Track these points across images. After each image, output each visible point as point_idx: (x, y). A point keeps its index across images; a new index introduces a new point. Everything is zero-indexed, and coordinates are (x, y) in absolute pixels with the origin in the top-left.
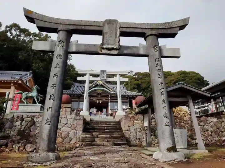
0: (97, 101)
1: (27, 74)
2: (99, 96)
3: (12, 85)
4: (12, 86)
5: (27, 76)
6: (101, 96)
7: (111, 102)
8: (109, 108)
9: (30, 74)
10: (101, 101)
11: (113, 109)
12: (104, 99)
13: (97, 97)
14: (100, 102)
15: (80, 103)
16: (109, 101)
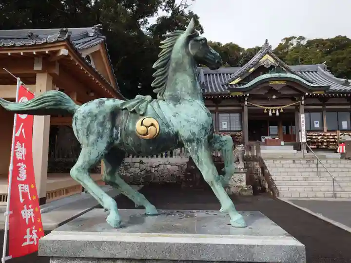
0: (268, 110)
1: (86, 35)
2: (274, 97)
3: (38, 67)
4: (39, 71)
5: (89, 39)
6: (279, 96)
7: (306, 111)
8: (303, 128)
9: (97, 35)
10: (279, 110)
11: (308, 129)
12: (289, 105)
13: (266, 99)
14: (278, 113)
15: (221, 115)
16: (302, 108)
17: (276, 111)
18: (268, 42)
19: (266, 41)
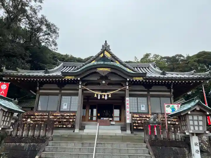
0: (97, 95)
2: (104, 82)
6: (108, 82)
7: (131, 96)
8: (128, 110)
10: (108, 95)
11: (136, 111)
12: (117, 90)
13: (99, 84)
14: (106, 98)
15: (63, 97)
16: (127, 93)
17: (105, 96)
18: (107, 42)
19: (106, 42)
